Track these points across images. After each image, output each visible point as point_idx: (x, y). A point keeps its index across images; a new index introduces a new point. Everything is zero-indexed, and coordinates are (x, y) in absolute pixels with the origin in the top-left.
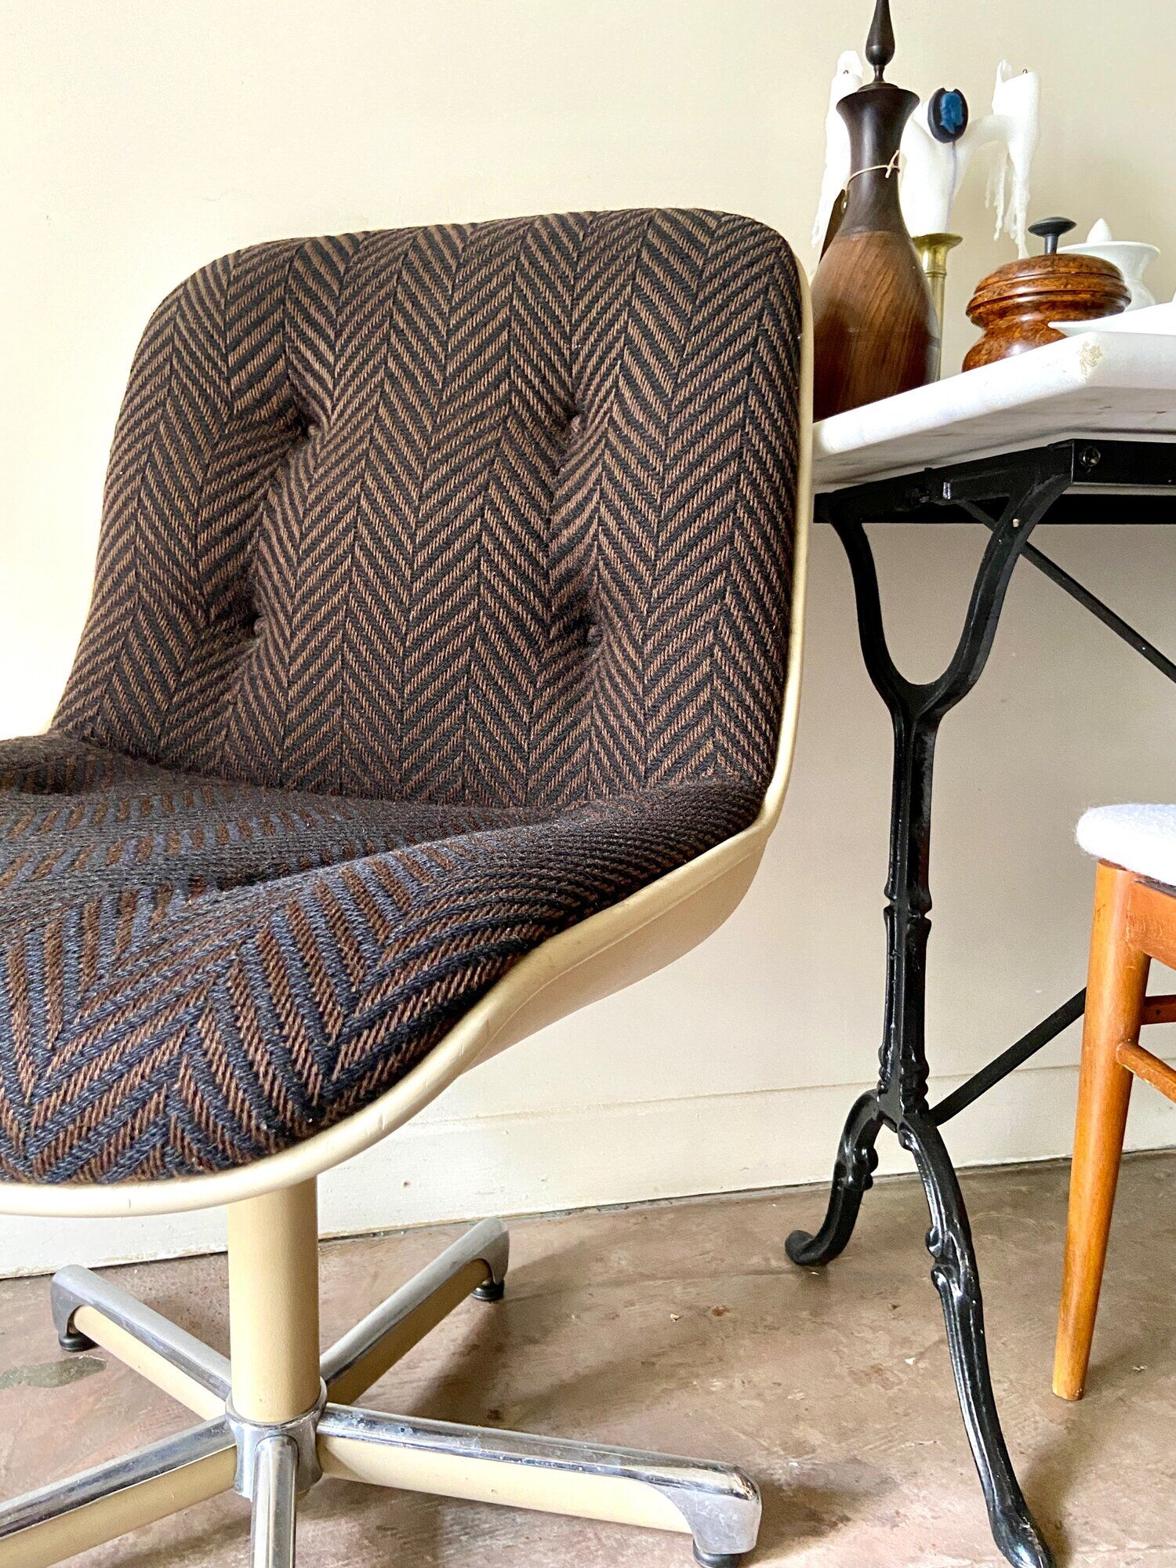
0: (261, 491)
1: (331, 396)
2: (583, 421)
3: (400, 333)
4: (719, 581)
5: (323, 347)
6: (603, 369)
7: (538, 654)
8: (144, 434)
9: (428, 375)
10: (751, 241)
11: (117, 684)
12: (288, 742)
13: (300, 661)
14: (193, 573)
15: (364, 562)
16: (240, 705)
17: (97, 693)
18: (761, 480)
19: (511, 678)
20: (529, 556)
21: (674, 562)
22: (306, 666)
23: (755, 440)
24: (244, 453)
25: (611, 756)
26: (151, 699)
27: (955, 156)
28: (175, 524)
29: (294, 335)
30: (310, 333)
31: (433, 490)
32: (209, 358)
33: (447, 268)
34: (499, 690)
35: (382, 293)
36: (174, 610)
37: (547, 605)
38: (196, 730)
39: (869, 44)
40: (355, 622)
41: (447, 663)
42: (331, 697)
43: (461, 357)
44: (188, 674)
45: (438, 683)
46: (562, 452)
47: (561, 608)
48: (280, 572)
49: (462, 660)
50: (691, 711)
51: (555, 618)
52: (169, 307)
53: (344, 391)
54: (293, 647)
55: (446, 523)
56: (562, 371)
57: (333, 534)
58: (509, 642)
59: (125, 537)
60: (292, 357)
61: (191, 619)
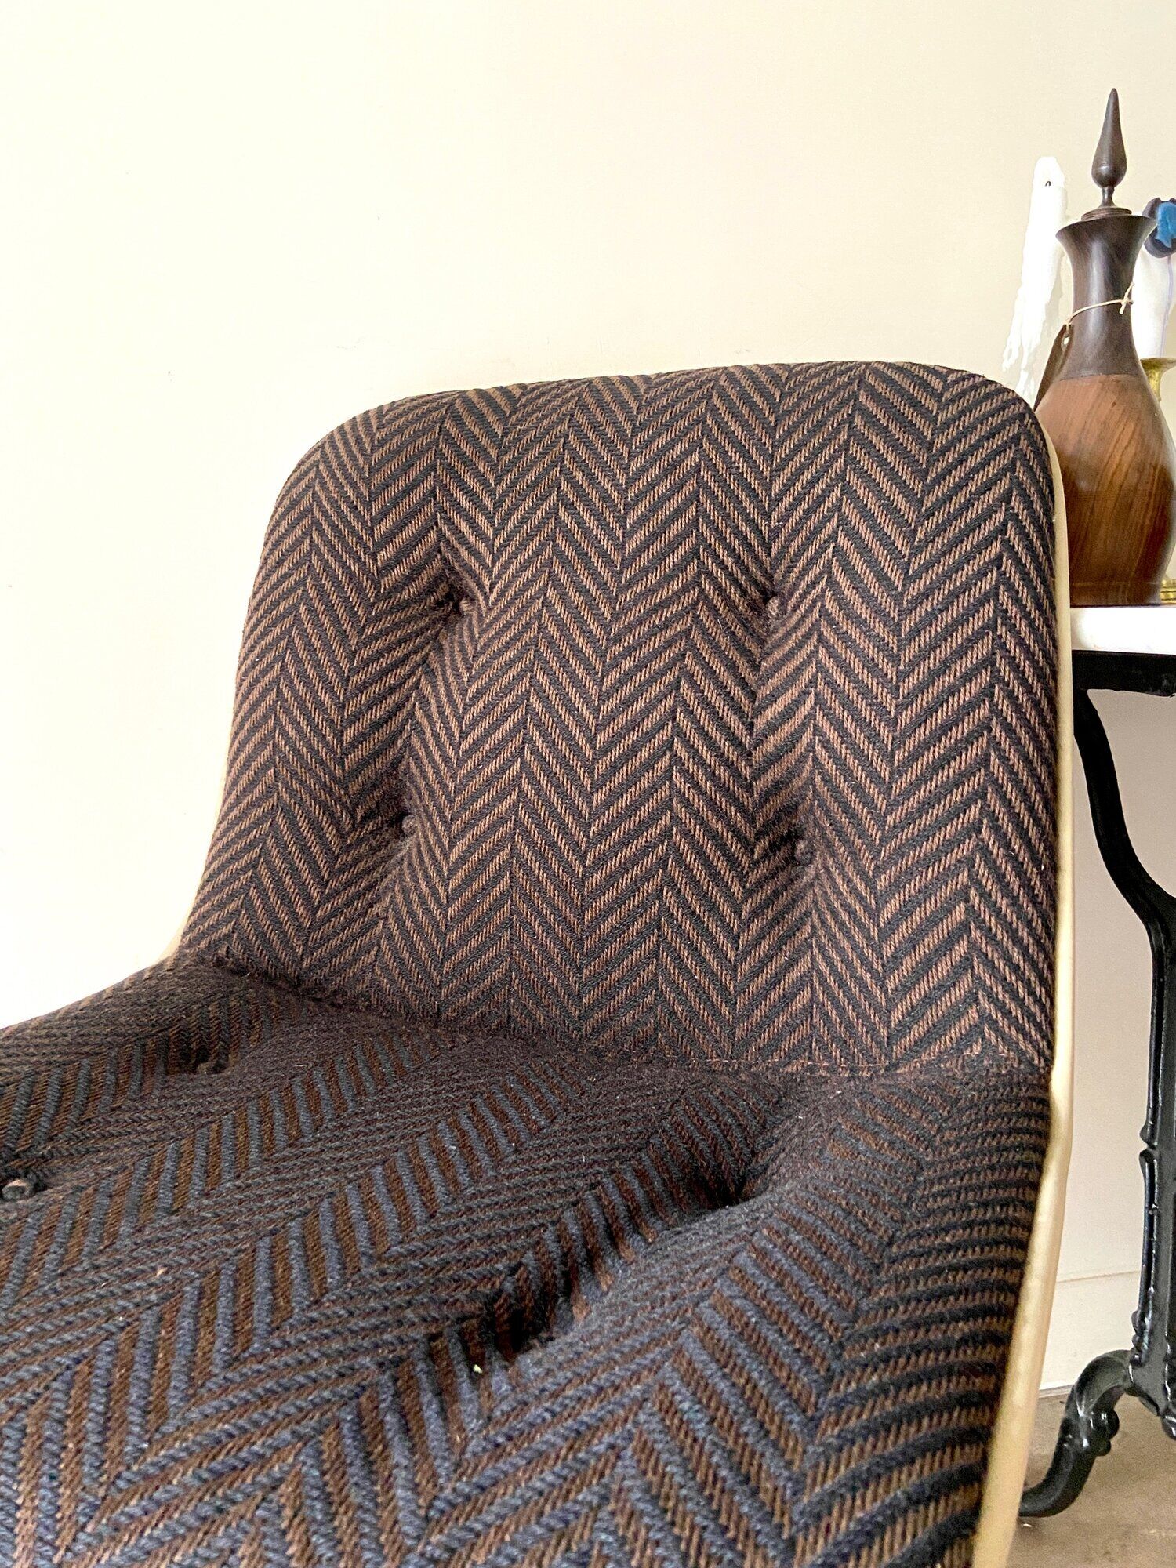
0: (414, 679)
1: (490, 573)
2: (783, 604)
3: (569, 506)
4: (973, 812)
5: (480, 519)
6: (812, 550)
7: (742, 878)
8: (283, 617)
9: (604, 555)
10: (987, 407)
11: (255, 897)
12: (447, 967)
13: (461, 874)
14: (338, 772)
15: (535, 767)
16: (391, 921)
17: (232, 907)
18: (1019, 692)
19: (712, 907)
20: (730, 766)
21: (915, 786)
22: (468, 881)
23: (1010, 644)
24: (393, 637)
25: (842, 1012)
26: (294, 915)
28: (318, 718)
29: (447, 505)
30: (464, 502)
31: (615, 689)
32: (353, 532)
33: (621, 432)
34: (698, 921)
35: (547, 459)
36: (318, 812)
37: (752, 821)
38: (341, 948)
39: (1097, 163)
40: (526, 833)
41: (633, 888)
42: (497, 919)
43: (642, 535)
44: (334, 884)
45: (624, 909)
46: (762, 642)
47: (766, 825)
48: (437, 773)
49: (652, 885)
50: (944, 968)
51: (759, 835)
52: (306, 473)
53: (506, 567)
54: (453, 857)
55: (631, 726)
56: (759, 550)
57: (499, 735)
58: (708, 864)
59: (262, 731)
60: (445, 528)
61: (336, 823)
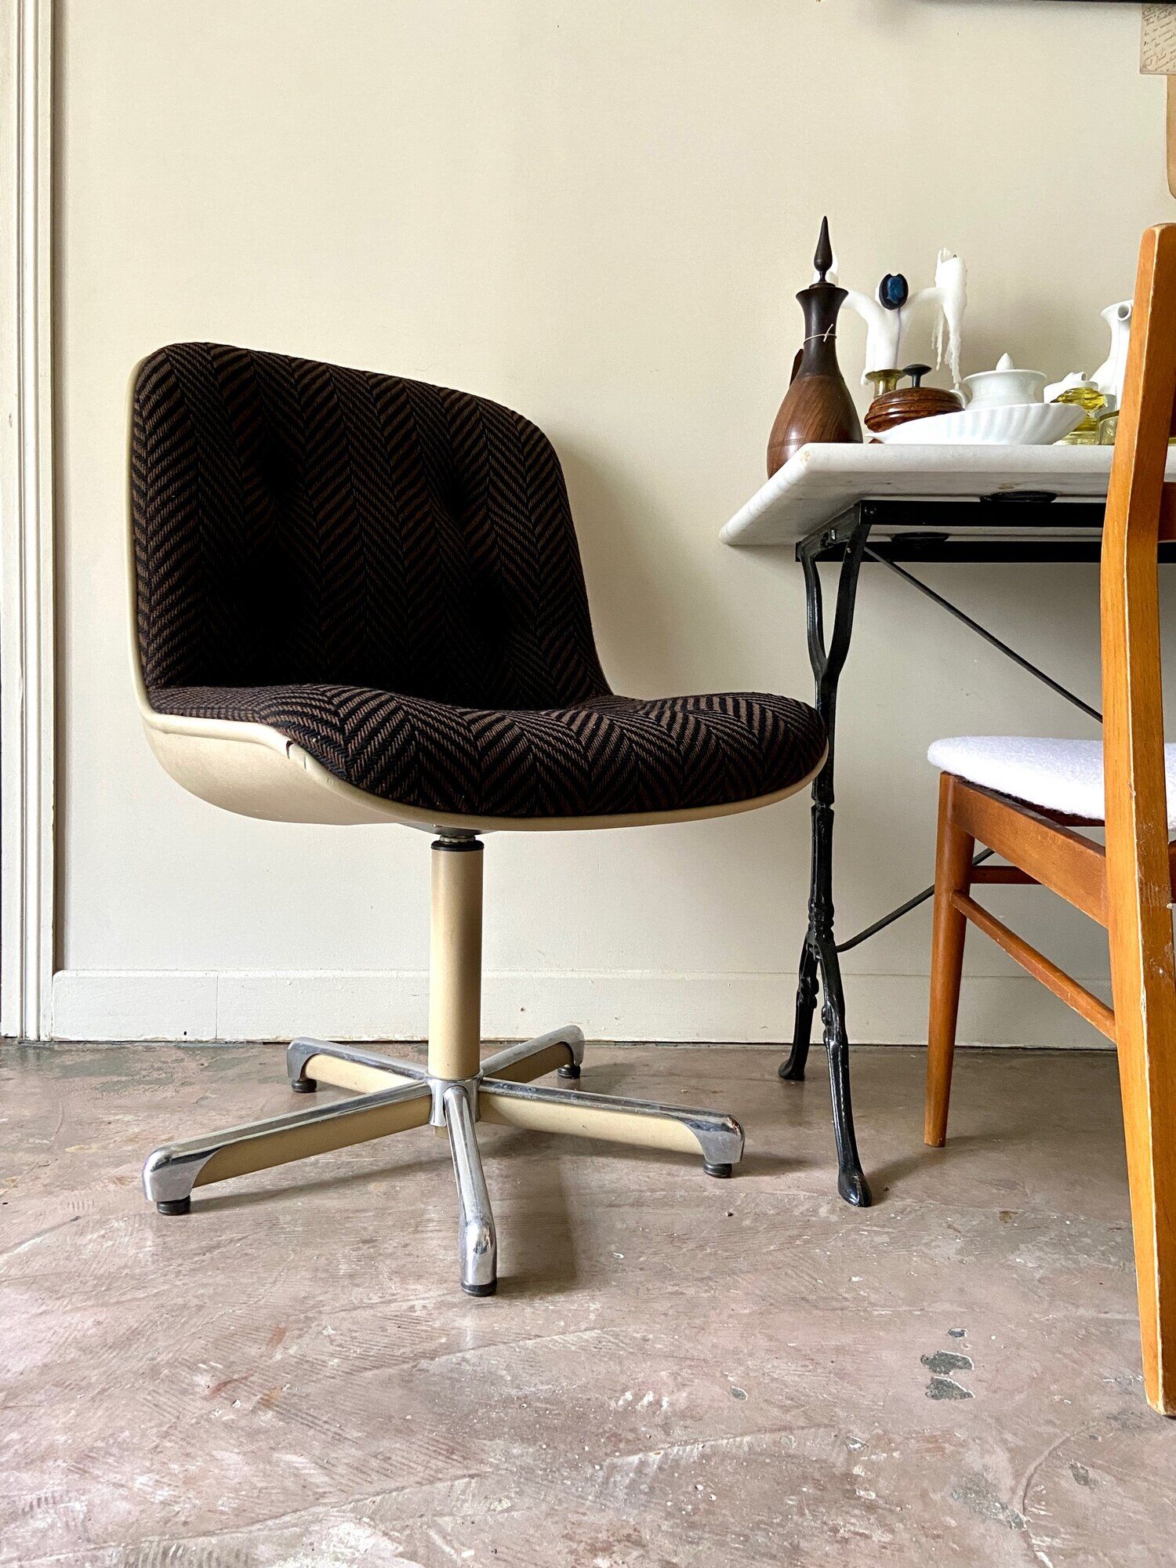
27: (899, 317)
39: (816, 259)
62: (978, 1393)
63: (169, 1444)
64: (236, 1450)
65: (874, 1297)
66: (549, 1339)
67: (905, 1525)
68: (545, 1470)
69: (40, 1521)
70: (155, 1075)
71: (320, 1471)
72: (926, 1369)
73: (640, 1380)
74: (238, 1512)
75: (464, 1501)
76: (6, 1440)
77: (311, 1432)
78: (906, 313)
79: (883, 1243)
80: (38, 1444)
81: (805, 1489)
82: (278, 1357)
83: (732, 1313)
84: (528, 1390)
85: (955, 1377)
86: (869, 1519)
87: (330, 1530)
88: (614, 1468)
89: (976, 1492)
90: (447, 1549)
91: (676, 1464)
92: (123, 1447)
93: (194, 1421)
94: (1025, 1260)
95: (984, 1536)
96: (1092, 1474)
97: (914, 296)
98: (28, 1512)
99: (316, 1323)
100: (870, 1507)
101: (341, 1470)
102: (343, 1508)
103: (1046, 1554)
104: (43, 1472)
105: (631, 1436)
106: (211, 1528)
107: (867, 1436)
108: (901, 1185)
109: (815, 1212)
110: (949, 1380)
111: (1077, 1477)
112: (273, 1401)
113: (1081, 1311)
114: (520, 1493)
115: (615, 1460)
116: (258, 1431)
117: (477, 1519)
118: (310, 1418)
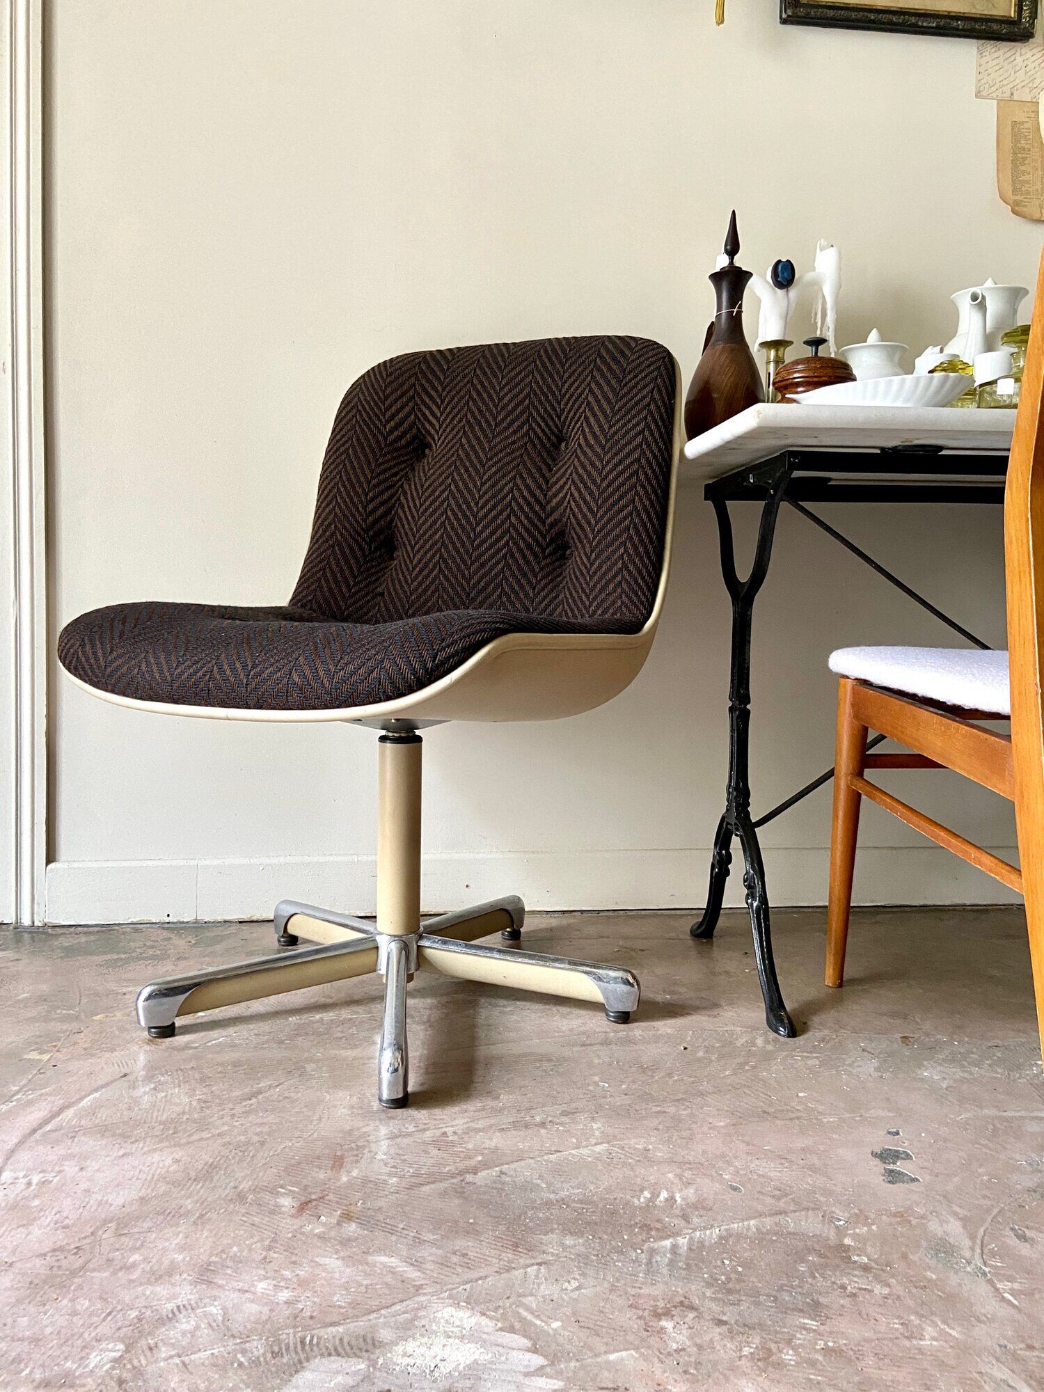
0: (400, 483)
1: (438, 433)
2: (567, 444)
3: (474, 401)
4: (627, 522)
5: (435, 408)
6: (576, 418)
7: (539, 563)
8: (342, 454)
9: (487, 422)
10: (651, 354)
11: (323, 583)
13: (418, 569)
14: (364, 526)
15: (452, 518)
16: (385, 593)
17: (313, 588)
18: (649, 472)
19: (525, 575)
20: (535, 512)
21: (606, 513)
22: (421, 571)
23: (647, 452)
24: (392, 463)
26: (341, 591)
27: (788, 295)
28: (356, 500)
29: (419, 402)
30: (427, 400)
31: (488, 480)
32: (376, 415)
33: (499, 367)
34: (518, 581)
35: (466, 380)
36: (353, 545)
37: (544, 538)
38: (362, 607)
39: (726, 245)
40: (446, 548)
41: (492, 568)
42: (432, 588)
43: (504, 413)
44: (360, 578)
45: (488, 578)
46: (554, 460)
47: (552, 539)
48: (409, 524)
50: (611, 586)
51: (548, 545)
52: (356, 389)
53: (444, 430)
54: (414, 562)
55: (494, 496)
56: (556, 419)
57: (437, 504)
58: (524, 557)
59: (331, 507)
60: (418, 413)
61: (362, 549)
62: (924, 1178)
63: (276, 1255)
64: (334, 1256)
65: (821, 1108)
66: (567, 1153)
67: (897, 1281)
68: (597, 1255)
69: (186, 1324)
70: (151, 952)
71: (412, 1268)
72: (877, 1161)
73: (653, 1181)
74: (354, 1305)
75: (539, 1285)
76: (131, 1260)
77: (394, 1238)
78: (793, 292)
79: (815, 1065)
80: (160, 1262)
81: (810, 1258)
82: (344, 1179)
83: (711, 1126)
84: (563, 1194)
85: (900, 1166)
86: (868, 1278)
87: (436, 1314)
88: (652, 1252)
89: (945, 1252)
90: (538, 1322)
91: (701, 1244)
92: (237, 1260)
93: (290, 1235)
94: (931, 1073)
95: (960, 1285)
96: (1028, 1233)
97: (800, 277)
98: (171, 1318)
99: (367, 1150)
100: (866, 1268)
101: (429, 1266)
102: (442, 1296)
103: (1011, 1295)
104: (173, 1285)
105: (658, 1225)
106: (335, 1319)
107: (847, 1215)
108: (816, 1020)
109: (754, 1044)
110: (898, 1169)
111: (1017, 1236)
112: (352, 1214)
113: (986, 1111)
114: (583, 1275)
115: (652, 1245)
116: (349, 1240)
117: (555, 1297)
118: (389, 1227)
